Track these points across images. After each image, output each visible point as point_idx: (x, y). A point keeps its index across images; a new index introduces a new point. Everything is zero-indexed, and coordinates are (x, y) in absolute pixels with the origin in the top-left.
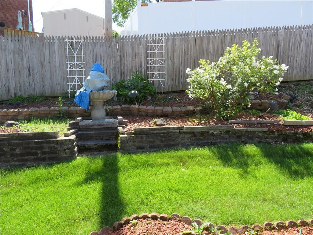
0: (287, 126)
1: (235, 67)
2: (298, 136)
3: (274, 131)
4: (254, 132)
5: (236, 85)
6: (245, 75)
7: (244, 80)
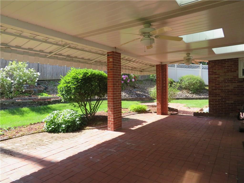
0: (41, 99)
1: (15, 72)
2: (46, 103)
3: (36, 101)
4: (27, 102)
5: (16, 81)
6: (20, 76)
7: (20, 79)
